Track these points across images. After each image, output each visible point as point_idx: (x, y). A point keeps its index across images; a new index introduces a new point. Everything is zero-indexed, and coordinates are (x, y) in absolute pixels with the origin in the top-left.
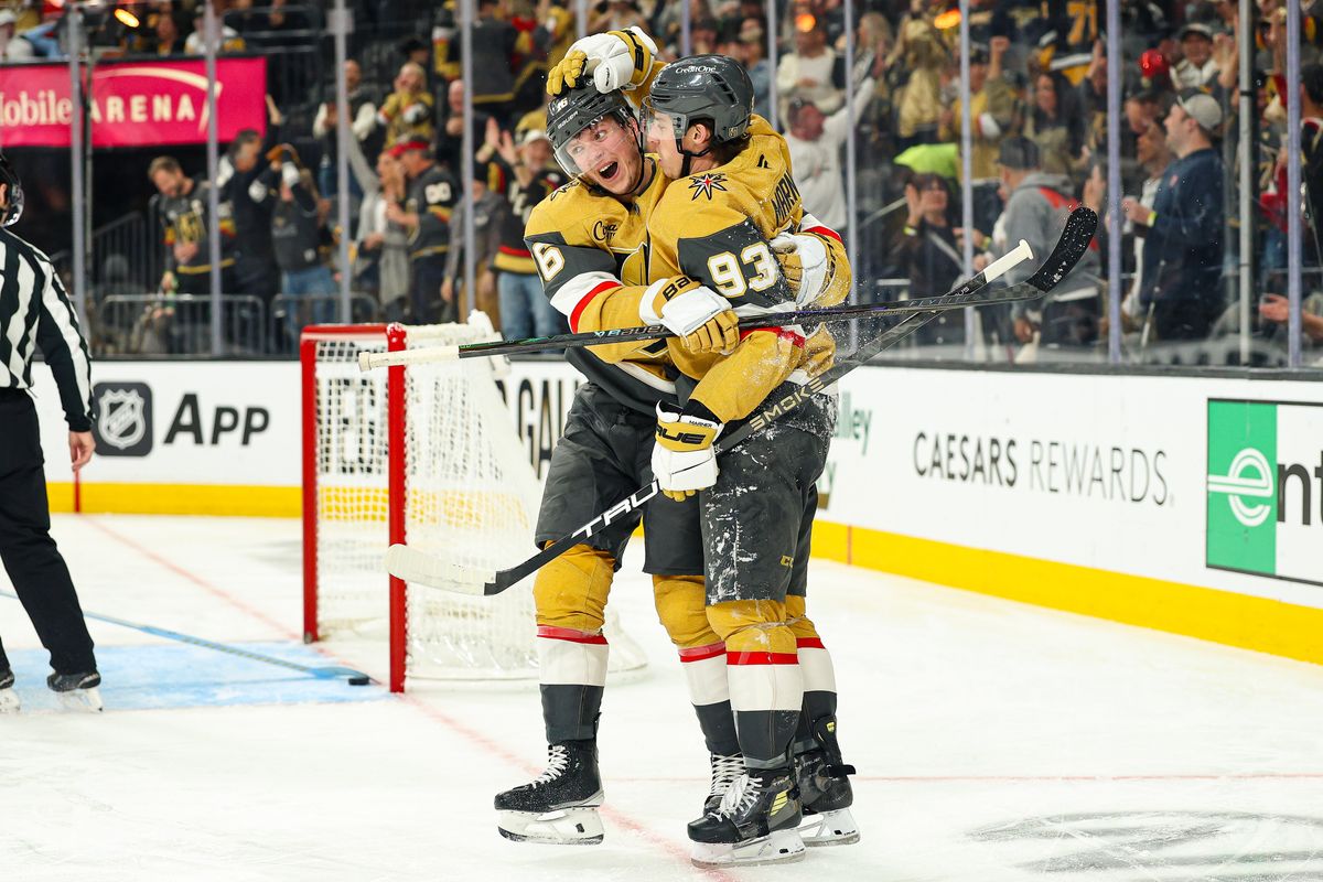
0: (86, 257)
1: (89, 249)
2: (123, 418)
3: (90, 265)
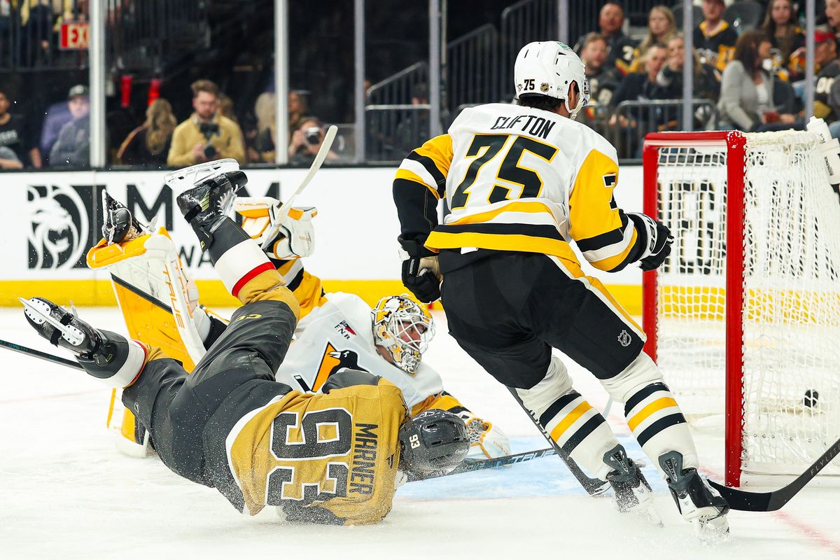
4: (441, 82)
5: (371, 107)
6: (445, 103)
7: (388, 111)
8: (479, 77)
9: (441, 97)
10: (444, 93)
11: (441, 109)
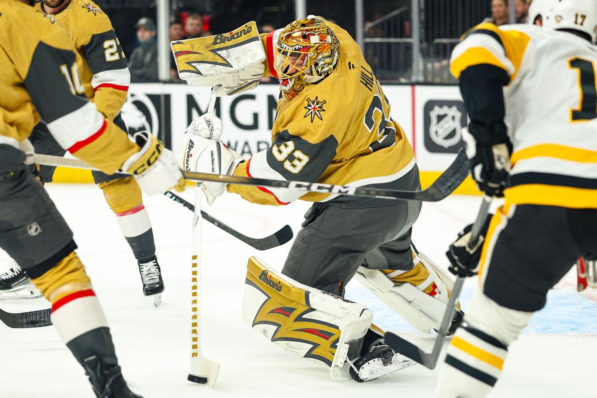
0: (420, 10)
1: (422, 6)
2: (446, 126)
3: (423, 17)
4: (421, 22)
5: (368, 40)
6: (423, 37)
7: (381, 43)
8: (448, 19)
9: (420, 33)
10: (423, 31)
11: (421, 41)
